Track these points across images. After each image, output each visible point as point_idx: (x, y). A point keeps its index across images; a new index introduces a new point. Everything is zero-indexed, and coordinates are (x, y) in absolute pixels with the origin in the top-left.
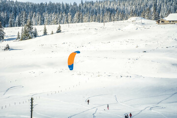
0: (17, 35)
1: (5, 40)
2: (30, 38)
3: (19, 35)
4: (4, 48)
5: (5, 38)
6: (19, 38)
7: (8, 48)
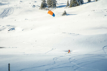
0: (67, 2)
1: (58, 7)
2: (78, 5)
3: (68, 3)
4: (62, 14)
5: (57, 6)
6: (68, 5)
7: (65, 14)
